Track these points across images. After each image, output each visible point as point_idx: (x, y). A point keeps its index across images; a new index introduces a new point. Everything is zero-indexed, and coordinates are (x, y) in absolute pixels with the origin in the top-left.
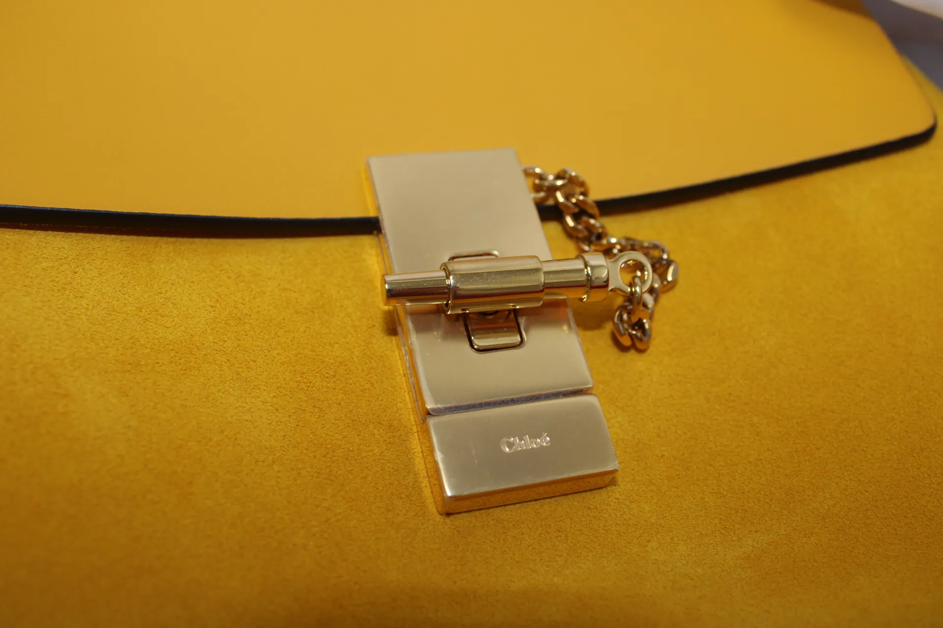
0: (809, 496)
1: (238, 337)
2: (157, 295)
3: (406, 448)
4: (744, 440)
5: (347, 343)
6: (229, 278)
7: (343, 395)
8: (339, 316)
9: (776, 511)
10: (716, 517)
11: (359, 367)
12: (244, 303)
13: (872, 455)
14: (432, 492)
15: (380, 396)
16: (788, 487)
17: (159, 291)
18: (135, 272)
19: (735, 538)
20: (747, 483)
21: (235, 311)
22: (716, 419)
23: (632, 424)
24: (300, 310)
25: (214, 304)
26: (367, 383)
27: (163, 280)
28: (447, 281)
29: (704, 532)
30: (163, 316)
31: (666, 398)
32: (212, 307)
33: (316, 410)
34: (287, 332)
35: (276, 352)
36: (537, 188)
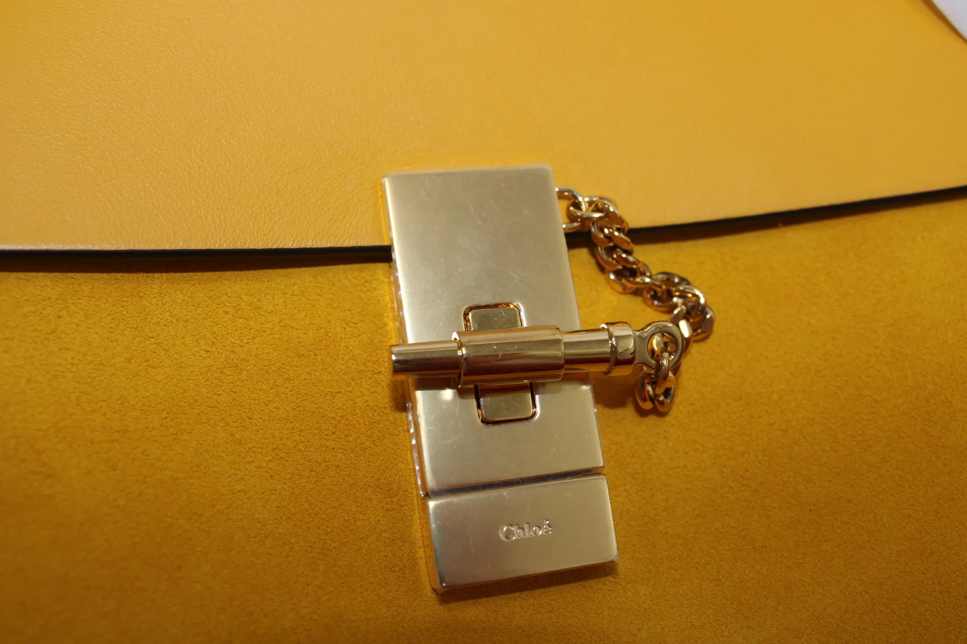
0: (808, 591)
1: (234, 389)
2: (148, 340)
3: (404, 514)
4: (752, 523)
5: (350, 392)
6: (226, 313)
7: (341, 454)
8: (343, 359)
9: (771, 606)
10: (710, 607)
11: (361, 421)
12: (242, 344)
13: (880, 554)
14: (426, 564)
15: (381, 455)
16: (788, 580)
17: (150, 335)
18: (125, 313)
19: (726, 633)
20: (747, 572)
21: (232, 356)
22: (728, 497)
23: (640, 494)
24: (302, 353)
25: (209, 349)
26: (368, 440)
27: (154, 320)
28: (459, 352)
29: (696, 624)
30: (153, 367)
31: (679, 467)
32: (208, 352)
33: (313, 473)
34: (287, 379)
35: (275, 405)
36: (572, 218)
